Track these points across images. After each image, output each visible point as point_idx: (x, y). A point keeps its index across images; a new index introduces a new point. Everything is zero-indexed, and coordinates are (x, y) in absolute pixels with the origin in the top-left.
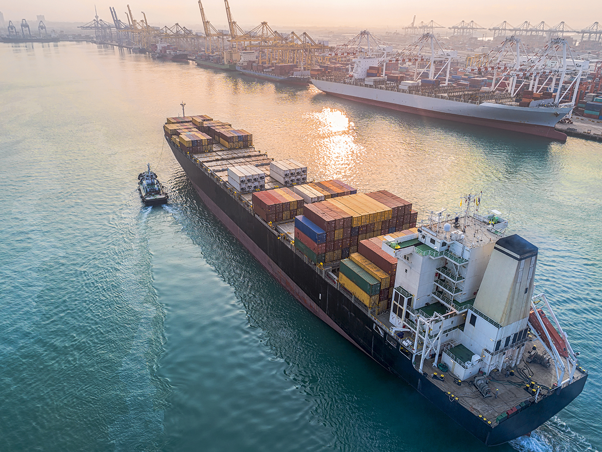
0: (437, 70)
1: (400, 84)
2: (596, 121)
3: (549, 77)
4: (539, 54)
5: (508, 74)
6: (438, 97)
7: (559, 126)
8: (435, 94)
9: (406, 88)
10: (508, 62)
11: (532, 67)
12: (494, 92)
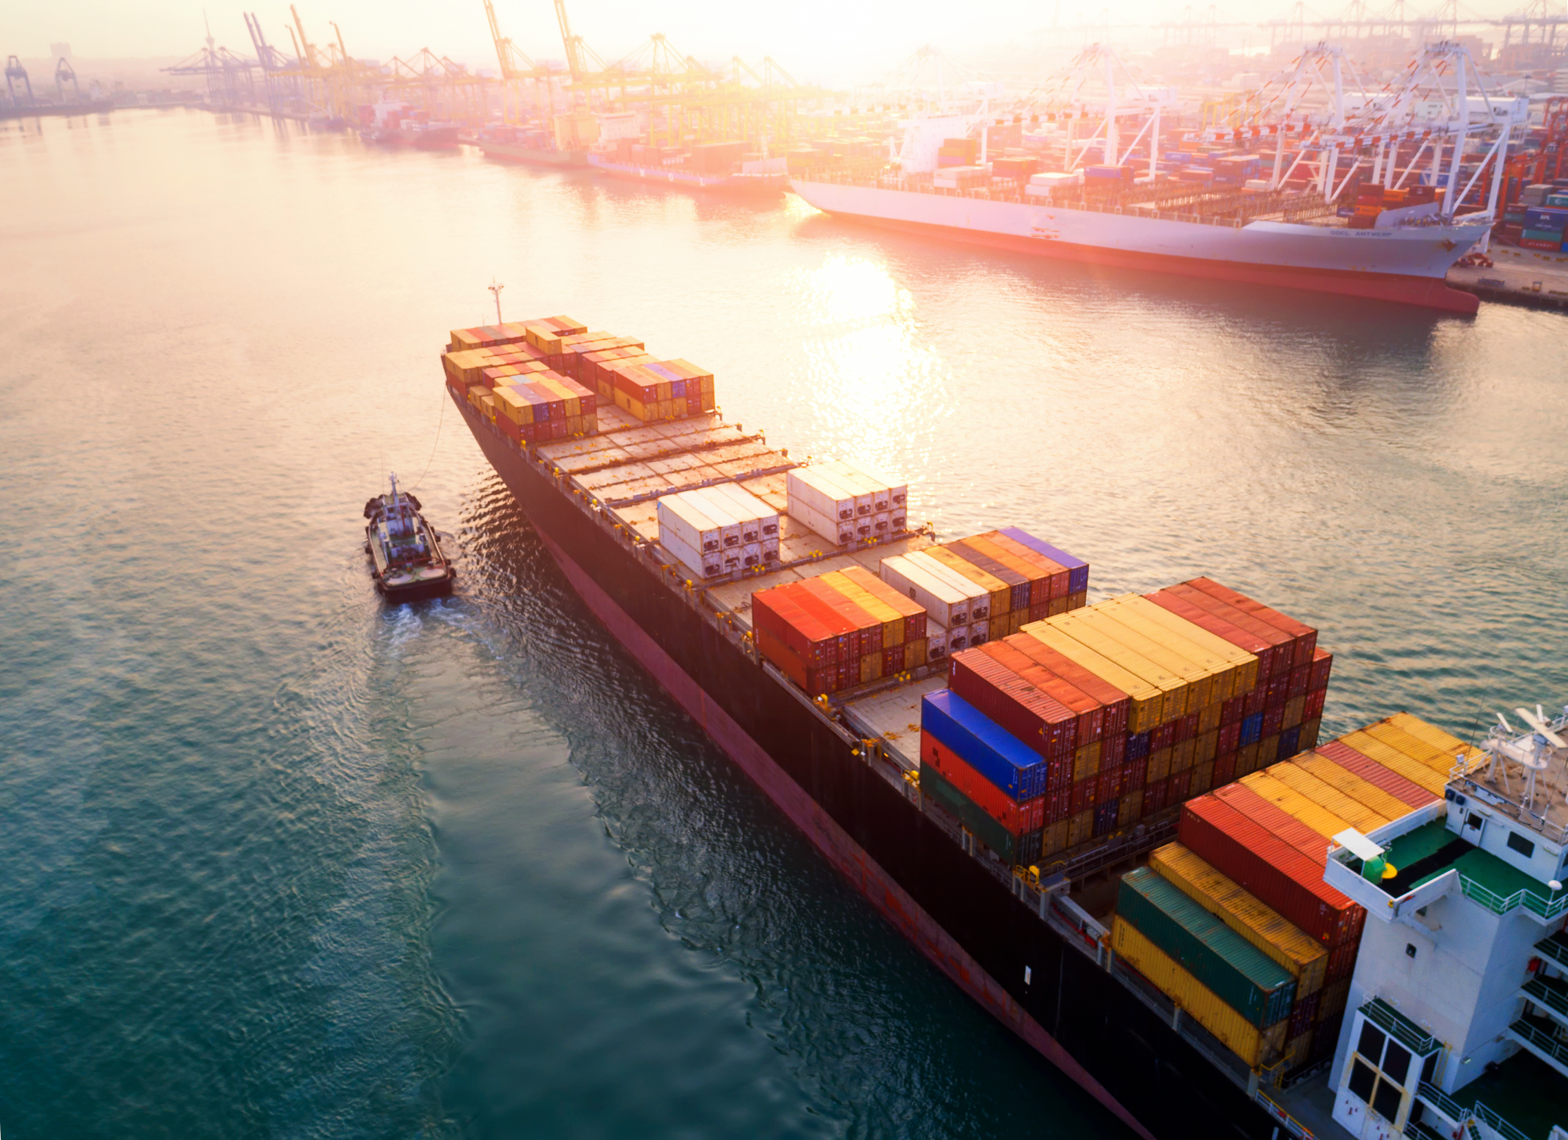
0: (1126, 140)
1: (1028, 181)
2: (1553, 256)
3: (1423, 146)
4: (1394, 86)
5: (1315, 144)
6: (1132, 212)
7: (1457, 276)
8: (1123, 205)
9: (1044, 192)
10: (1313, 111)
11: (1377, 121)
12: (1279, 192)
